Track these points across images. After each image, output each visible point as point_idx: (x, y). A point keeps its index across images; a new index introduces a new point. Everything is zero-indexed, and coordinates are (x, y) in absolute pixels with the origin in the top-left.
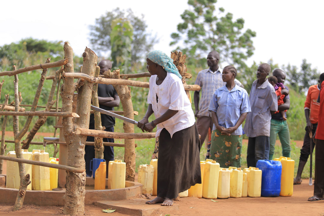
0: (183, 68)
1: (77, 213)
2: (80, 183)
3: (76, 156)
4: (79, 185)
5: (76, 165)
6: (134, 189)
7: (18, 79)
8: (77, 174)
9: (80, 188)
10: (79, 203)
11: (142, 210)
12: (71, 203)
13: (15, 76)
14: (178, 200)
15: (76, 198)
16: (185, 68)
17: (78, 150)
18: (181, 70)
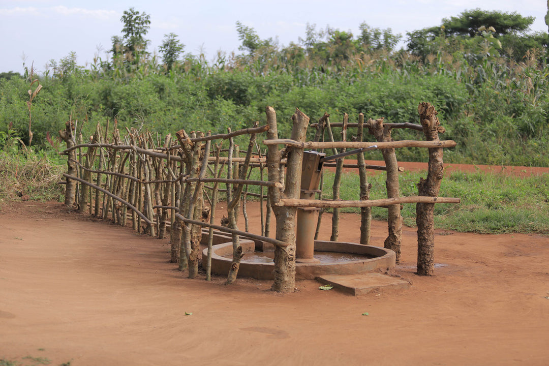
0: (431, 122)
1: (284, 290)
2: (287, 258)
3: (282, 229)
4: (285, 260)
5: (283, 238)
6: (372, 262)
7: (233, 142)
8: (283, 248)
9: (287, 263)
10: (286, 279)
11: (354, 289)
12: (278, 279)
13: (230, 139)
14: (431, 275)
15: (282, 274)
16: (434, 121)
17: (284, 222)
18: (429, 124)
